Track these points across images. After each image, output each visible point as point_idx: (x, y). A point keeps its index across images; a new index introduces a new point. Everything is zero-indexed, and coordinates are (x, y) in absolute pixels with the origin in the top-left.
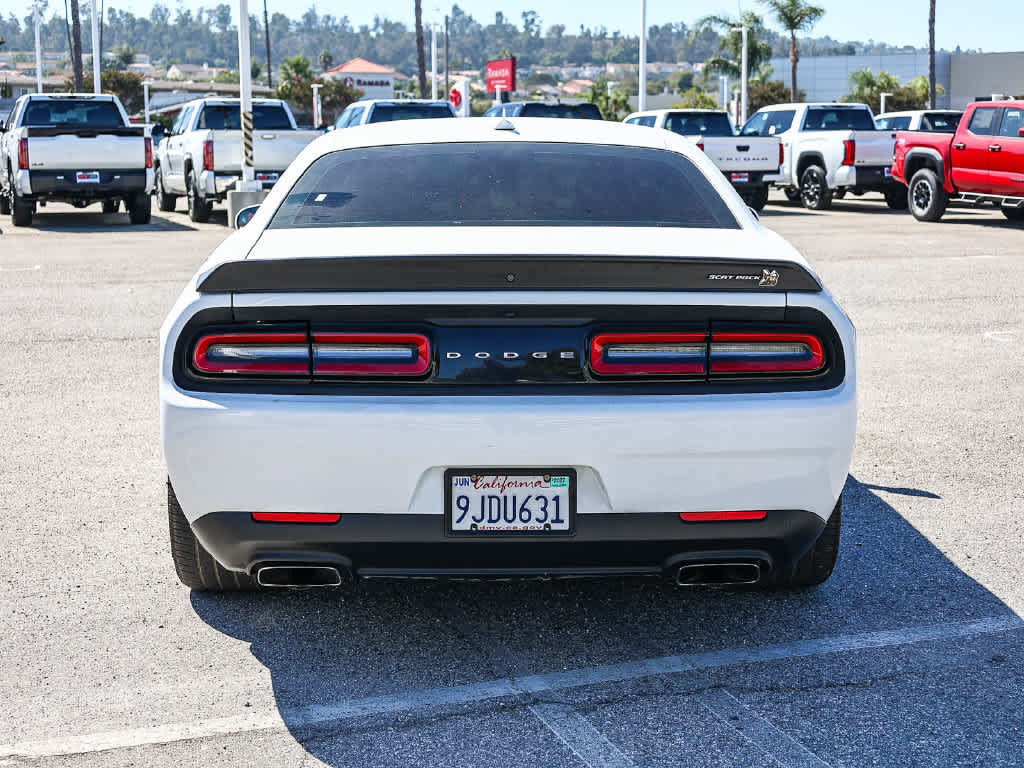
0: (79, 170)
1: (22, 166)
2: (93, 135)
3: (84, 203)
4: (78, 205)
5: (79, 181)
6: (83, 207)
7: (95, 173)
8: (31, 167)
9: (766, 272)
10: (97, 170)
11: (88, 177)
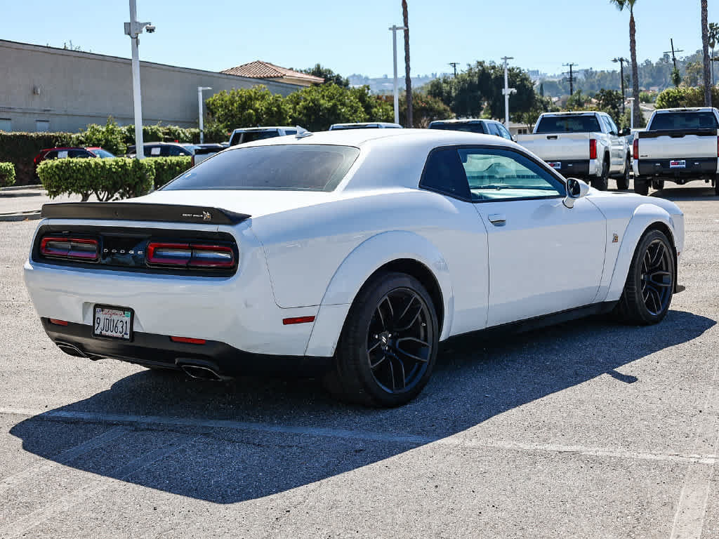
0: (672, 159)
1: (636, 157)
2: (681, 136)
3: (683, 181)
4: (679, 183)
5: (671, 166)
6: (682, 184)
7: (683, 161)
8: (640, 158)
9: (204, 213)
10: (683, 159)
11: (678, 164)
